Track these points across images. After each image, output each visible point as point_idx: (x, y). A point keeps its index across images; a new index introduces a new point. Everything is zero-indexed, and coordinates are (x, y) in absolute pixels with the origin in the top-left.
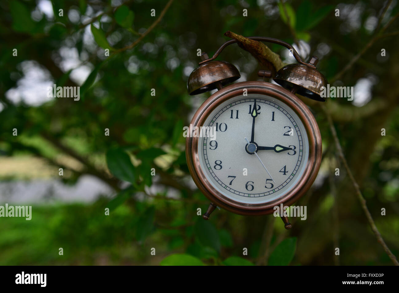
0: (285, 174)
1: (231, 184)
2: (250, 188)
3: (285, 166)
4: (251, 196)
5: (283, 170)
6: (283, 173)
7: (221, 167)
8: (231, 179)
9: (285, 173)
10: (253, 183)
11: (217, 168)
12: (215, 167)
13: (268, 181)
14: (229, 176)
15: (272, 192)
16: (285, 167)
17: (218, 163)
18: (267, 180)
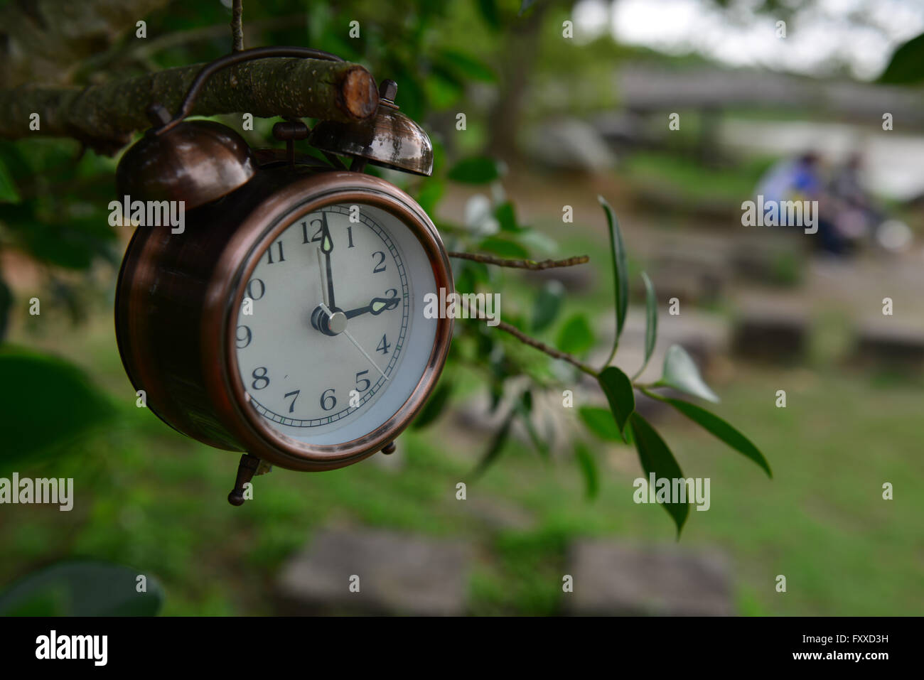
0: (386, 352)
1: (291, 410)
2: (328, 403)
3: (385, 336)
4: (334, 418)
5: (382, 346)
6: (383, 351)
7: (267, 380)
8: (291, 398)
9: (385, 349)
10: (334, 391)
11: (258, 387)
12: (254, 387)
13: (361, 377)
14: (286, 395)
15: (369, 396)
16: (384, 338)
17: (260, 373)
18: (358, 374)
